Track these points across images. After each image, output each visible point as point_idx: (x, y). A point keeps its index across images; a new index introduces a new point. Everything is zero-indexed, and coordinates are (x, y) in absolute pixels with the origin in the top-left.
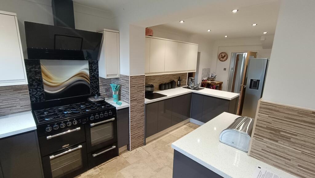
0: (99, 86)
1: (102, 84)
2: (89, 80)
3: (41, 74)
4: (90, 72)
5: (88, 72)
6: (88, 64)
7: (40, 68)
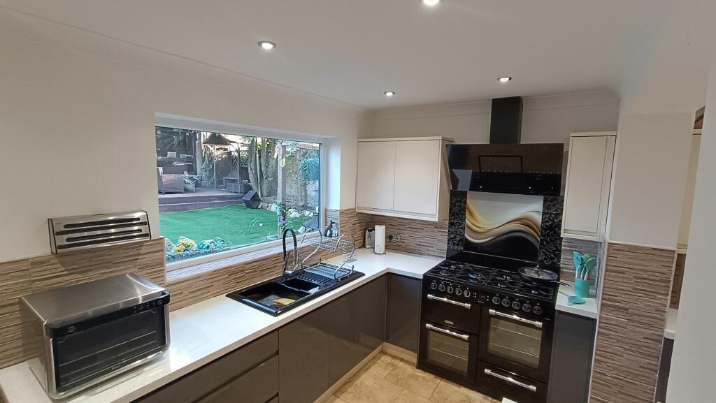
0: (560, 251)
1: (568, 248)
2: (540, 234)
3: (465, 211)
4: (543, 219)
5: (538, 218)
6: (542, 202)
7: (465, 203)
